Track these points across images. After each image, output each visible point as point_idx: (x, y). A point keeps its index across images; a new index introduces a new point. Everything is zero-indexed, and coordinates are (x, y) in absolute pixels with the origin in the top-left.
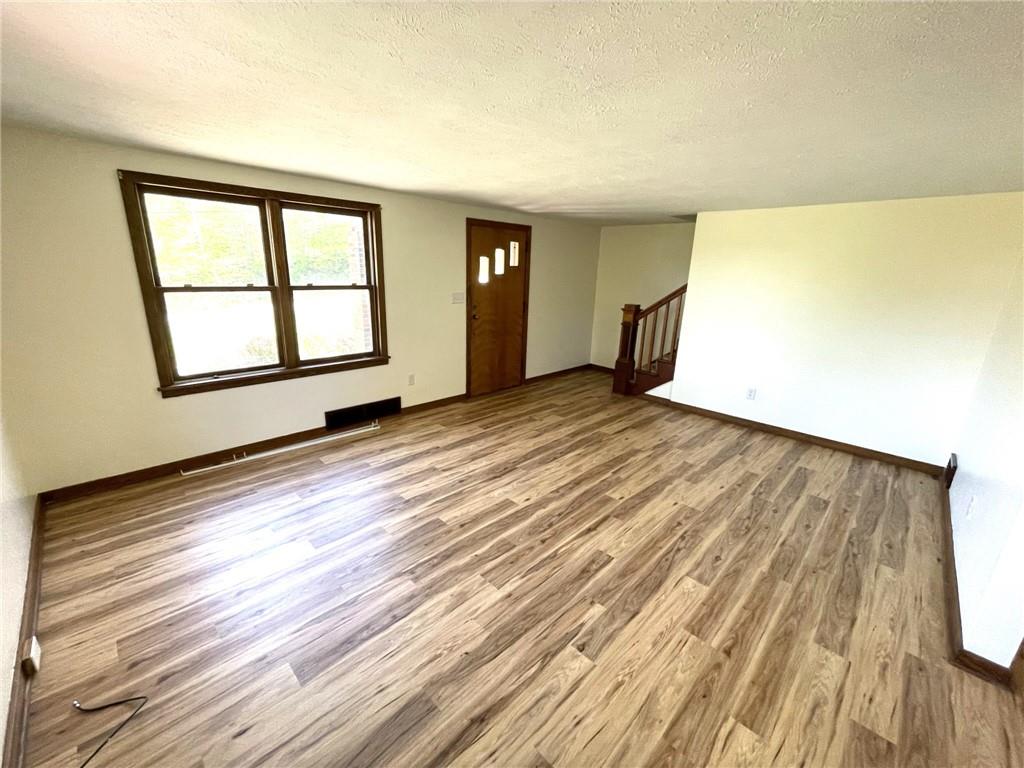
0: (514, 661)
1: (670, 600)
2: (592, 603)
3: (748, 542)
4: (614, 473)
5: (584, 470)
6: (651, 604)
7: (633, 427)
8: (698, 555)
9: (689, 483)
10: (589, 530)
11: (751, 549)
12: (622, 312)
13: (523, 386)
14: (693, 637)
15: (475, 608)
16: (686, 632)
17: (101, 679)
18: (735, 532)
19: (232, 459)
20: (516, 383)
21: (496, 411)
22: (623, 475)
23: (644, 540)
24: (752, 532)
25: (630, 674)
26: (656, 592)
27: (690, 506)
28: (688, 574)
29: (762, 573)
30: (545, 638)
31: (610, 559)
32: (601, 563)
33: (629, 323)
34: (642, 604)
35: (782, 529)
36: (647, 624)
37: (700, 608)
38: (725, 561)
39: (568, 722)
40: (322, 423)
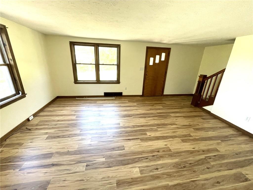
0: (73, 158)
1: (124, 170)
2: (104, 157)
3: (177, 171)
4: (157, 128)
5: (149, 123)
6: (117, 168)
7: (184, 117)
8: (151, 164)
9: (181, 141)
10: (129, 139)
11: (175, 174)
12: (199, 77)
13: (162, 96)
14: (116, 184)
15: (81, 143)
16: (116, 182)
17: (33, 125)
18: (176, 165)
19: (84, 98)
20: (160, 95)
21: (145, 101)
22: (159, 129)
23: (140, 150)
24: (185, 169)
25: (88, 180)
26: (123, 165)
27: (171, 148)
28: (139, 167)
29: (168, 185)
30: (84, 158)
31: (124, 149)
32: (120, 149)
33: (201, 81)
34: (115, 166)
35: (201, 176)
36: (109, 172)
37: (129, 179)
38: (158, 171)
39: (63, 179)
40: (103, 95)
